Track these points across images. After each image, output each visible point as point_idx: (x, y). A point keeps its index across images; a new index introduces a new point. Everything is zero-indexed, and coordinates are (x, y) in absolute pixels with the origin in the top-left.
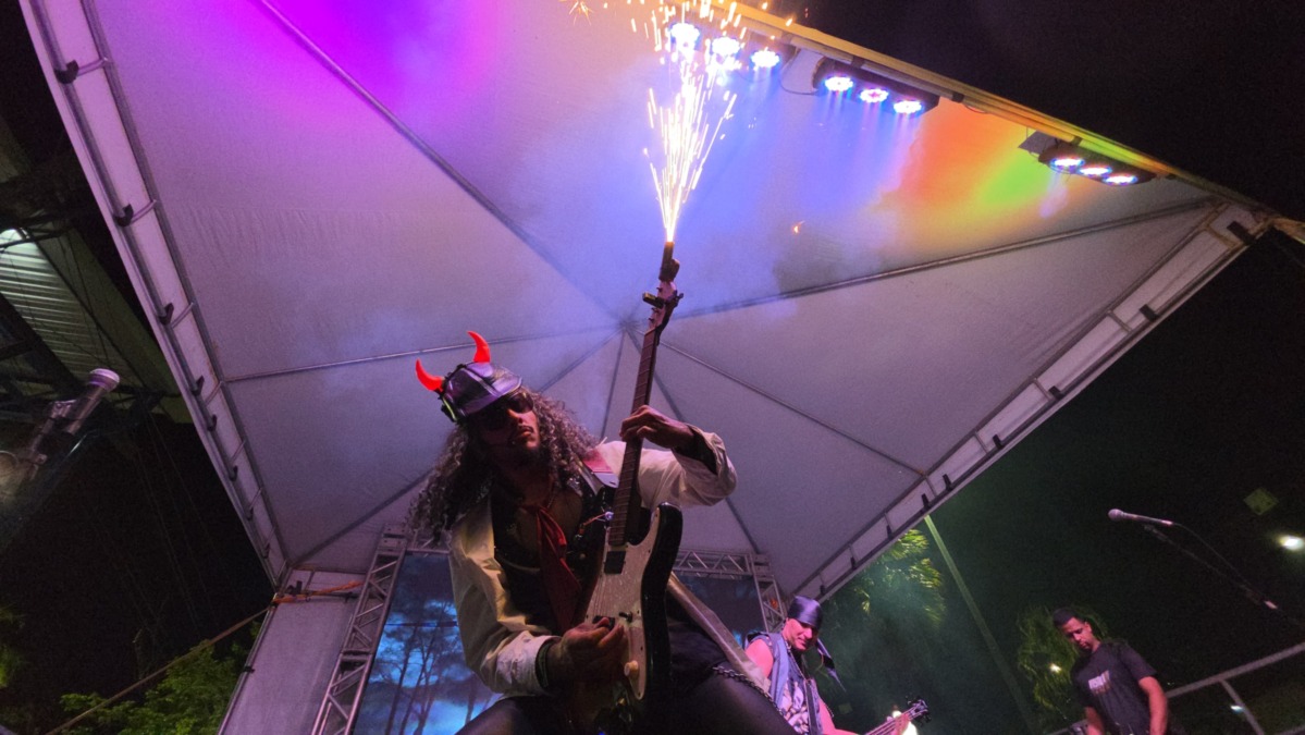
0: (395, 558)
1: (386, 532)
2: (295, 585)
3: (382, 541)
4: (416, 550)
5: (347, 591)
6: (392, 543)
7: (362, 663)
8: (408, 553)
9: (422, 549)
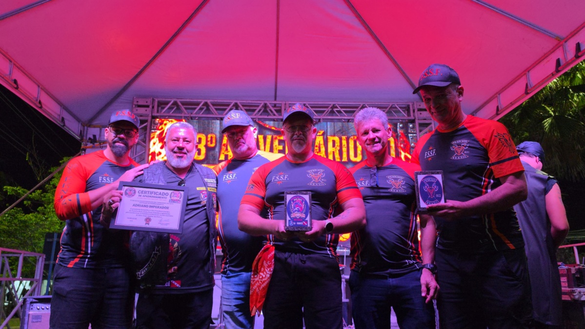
0: (146, 121)
1: (136, 103)
3: (134, 110)
4: (158, 114)
6: (142, 111)
8: (154, 117)
9: (162, 113)
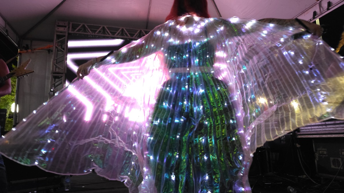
0: (64, 36)
1: (57, 24)
2: (25, 46)
3: (57, 29)
4: (73, 32)
5: (48, 49)
6: (61, 29)
7: (62, 77)
8: (69, 34)
9: (75, 32)
